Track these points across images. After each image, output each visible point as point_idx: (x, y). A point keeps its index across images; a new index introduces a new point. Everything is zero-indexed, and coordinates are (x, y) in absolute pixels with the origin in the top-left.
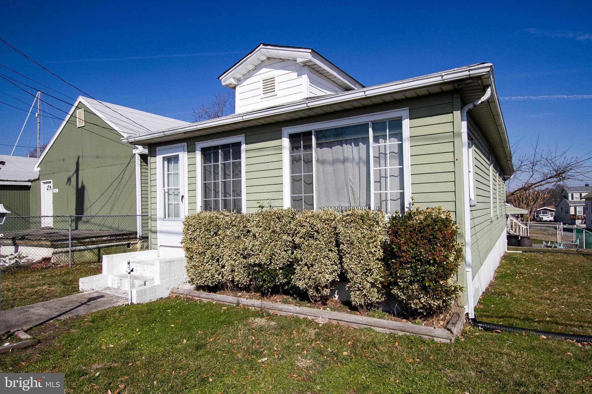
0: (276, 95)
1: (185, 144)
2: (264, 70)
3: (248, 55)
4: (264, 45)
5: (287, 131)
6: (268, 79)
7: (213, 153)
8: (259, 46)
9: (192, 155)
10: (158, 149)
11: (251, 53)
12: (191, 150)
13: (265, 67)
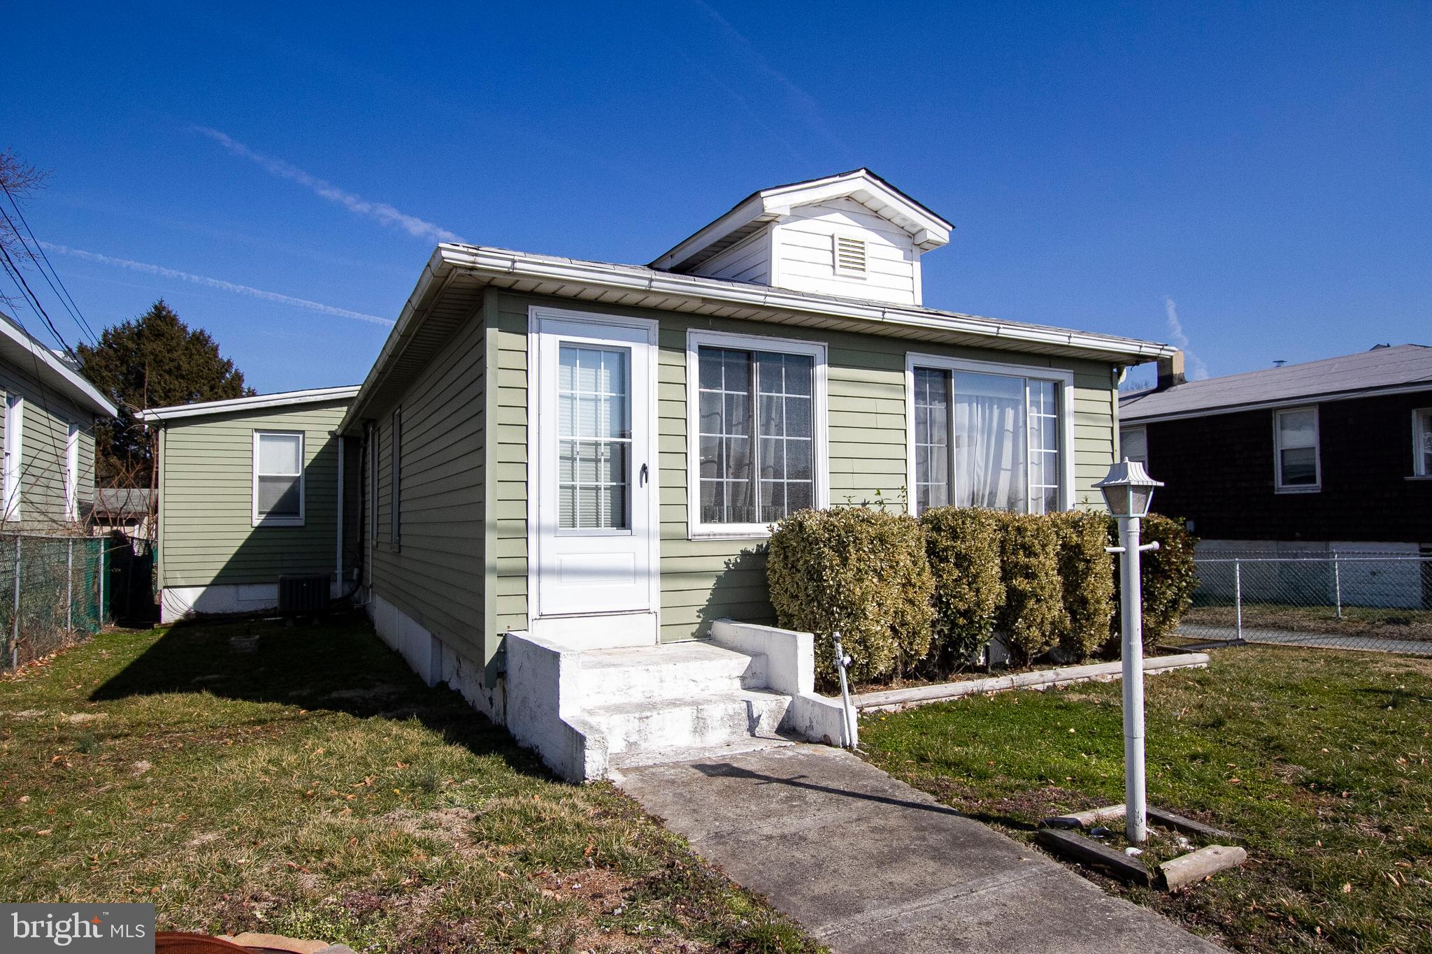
0: (865, 279)
1: (654, 324)
2: (837, 216)
3: (835, 176)
4: (868, 172)
5: (915, 359)
6: (848, 240)
7: (727, 366)
8: (858, 170)
9: (673, 358)
10: (534, 311)
11: (840, 175)
12: (671, 343)
13: (840, 211)
